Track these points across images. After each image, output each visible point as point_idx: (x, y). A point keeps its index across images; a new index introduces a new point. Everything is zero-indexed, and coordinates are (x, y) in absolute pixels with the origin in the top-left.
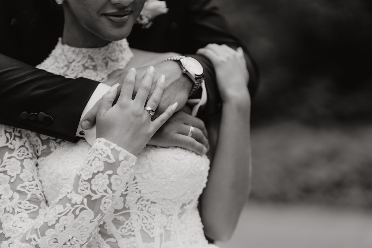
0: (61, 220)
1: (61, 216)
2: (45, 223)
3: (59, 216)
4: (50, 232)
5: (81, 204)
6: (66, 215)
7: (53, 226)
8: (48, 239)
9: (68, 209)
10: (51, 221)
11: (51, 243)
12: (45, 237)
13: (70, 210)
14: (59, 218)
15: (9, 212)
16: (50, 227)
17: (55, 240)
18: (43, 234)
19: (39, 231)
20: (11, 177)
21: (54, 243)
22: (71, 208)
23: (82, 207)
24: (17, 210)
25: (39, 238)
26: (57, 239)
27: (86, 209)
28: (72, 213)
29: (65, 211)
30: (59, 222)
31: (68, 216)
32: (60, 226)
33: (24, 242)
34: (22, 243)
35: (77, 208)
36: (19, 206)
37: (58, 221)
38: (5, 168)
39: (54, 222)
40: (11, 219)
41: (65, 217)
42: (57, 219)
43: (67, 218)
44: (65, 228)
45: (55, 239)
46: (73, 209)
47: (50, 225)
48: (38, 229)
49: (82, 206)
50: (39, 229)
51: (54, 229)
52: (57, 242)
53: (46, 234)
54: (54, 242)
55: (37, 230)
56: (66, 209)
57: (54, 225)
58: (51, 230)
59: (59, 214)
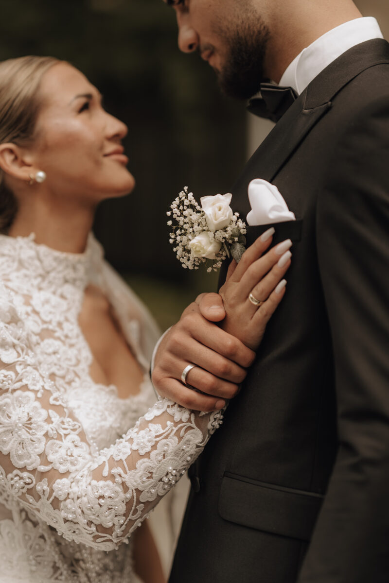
0: (159, 445)
1: (160, 440)
2: (134, 450)
3: (157, 439)
4: (144, 462)
5: (187, 422)
6: (166, 437)
7: (147, 455)
8: (140, 474)
9: (169, 429)
10: (144, 447)
11: (144, 479)
12: (136, 471)
13: (172, 430)
14: (157, 442)
15: (52, 438)
16: (142, 456)
17: (150, 475)
18: (133, 467)
19: (125, 462)
20: (36, 392)
21: (147, 480)
22: (174, 428)
23: (188, 426)
24: (62, 432)
25: (126, 473)
26: (151, 473)
27: (193, 428)
28: (175, 434)
29: (166, 432)
30: (156, 449)
31: (169, 439)
32: (157, 455)
33: (101, 480)
34: (98, 481)
35: (182, 427)
36: (63, 426)
37: (154, 447)
38: (22, 382)
39: (148, 449)
40: (60, 447)
41: (165, 441)
42: (153, 444)
43: (168, 443)
44: (164, 457)
45: (149, 472)
46: (175, 429)
47: (142, 452)
48: (124, 459)
49: (189, 424)
50: (126, 460)
51: (149, 458)
52: (151, 477)
53: (137, 466)
54: (148, 478)
55: (123, 462)
56: (167, 429)
57: (149, 452)
58: (146, 460)
59: (157, 437)
